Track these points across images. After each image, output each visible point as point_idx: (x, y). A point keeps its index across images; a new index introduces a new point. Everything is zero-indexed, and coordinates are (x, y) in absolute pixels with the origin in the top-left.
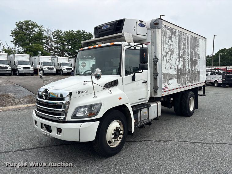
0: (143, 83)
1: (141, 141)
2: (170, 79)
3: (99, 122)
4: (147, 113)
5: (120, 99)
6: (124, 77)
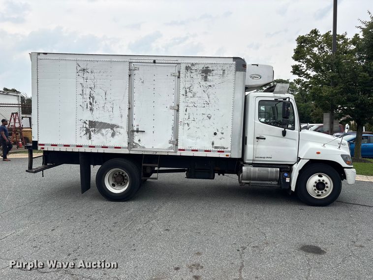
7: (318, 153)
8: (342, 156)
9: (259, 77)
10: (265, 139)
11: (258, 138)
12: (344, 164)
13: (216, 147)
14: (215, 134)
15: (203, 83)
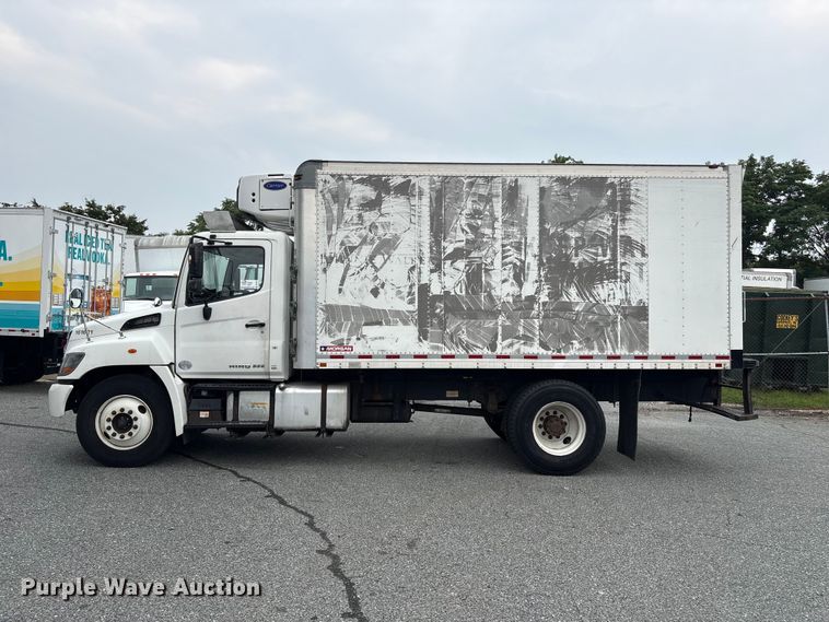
0: (247, 326)
1: (220, 468)
2: (366, 324)
3: (72, 386)
4: (268, 407)
5: (132, 351)
6: (183, 308)
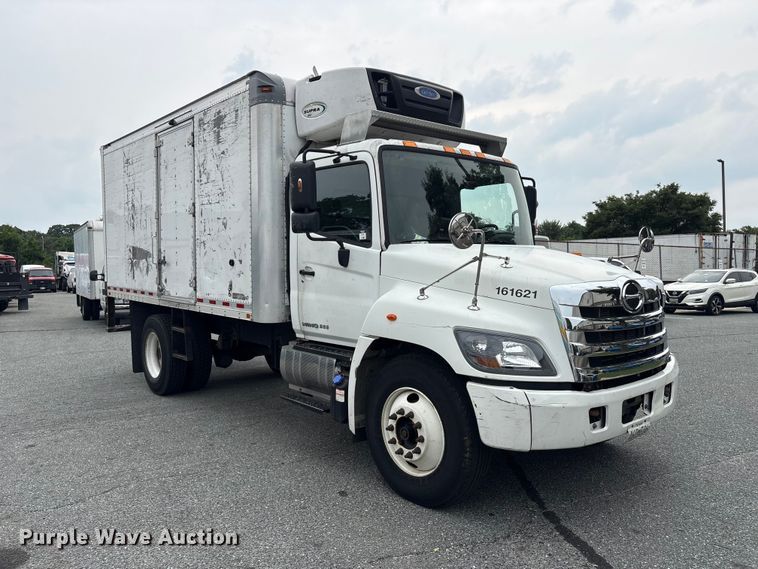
7: (392, 318)
8: (459, 333)
9: (321, 108)
10: (312, 274)
11: (301, 272)
12: (461, 365)
13: (235, 296)
14: (232, 263)
15: (216, 148)
